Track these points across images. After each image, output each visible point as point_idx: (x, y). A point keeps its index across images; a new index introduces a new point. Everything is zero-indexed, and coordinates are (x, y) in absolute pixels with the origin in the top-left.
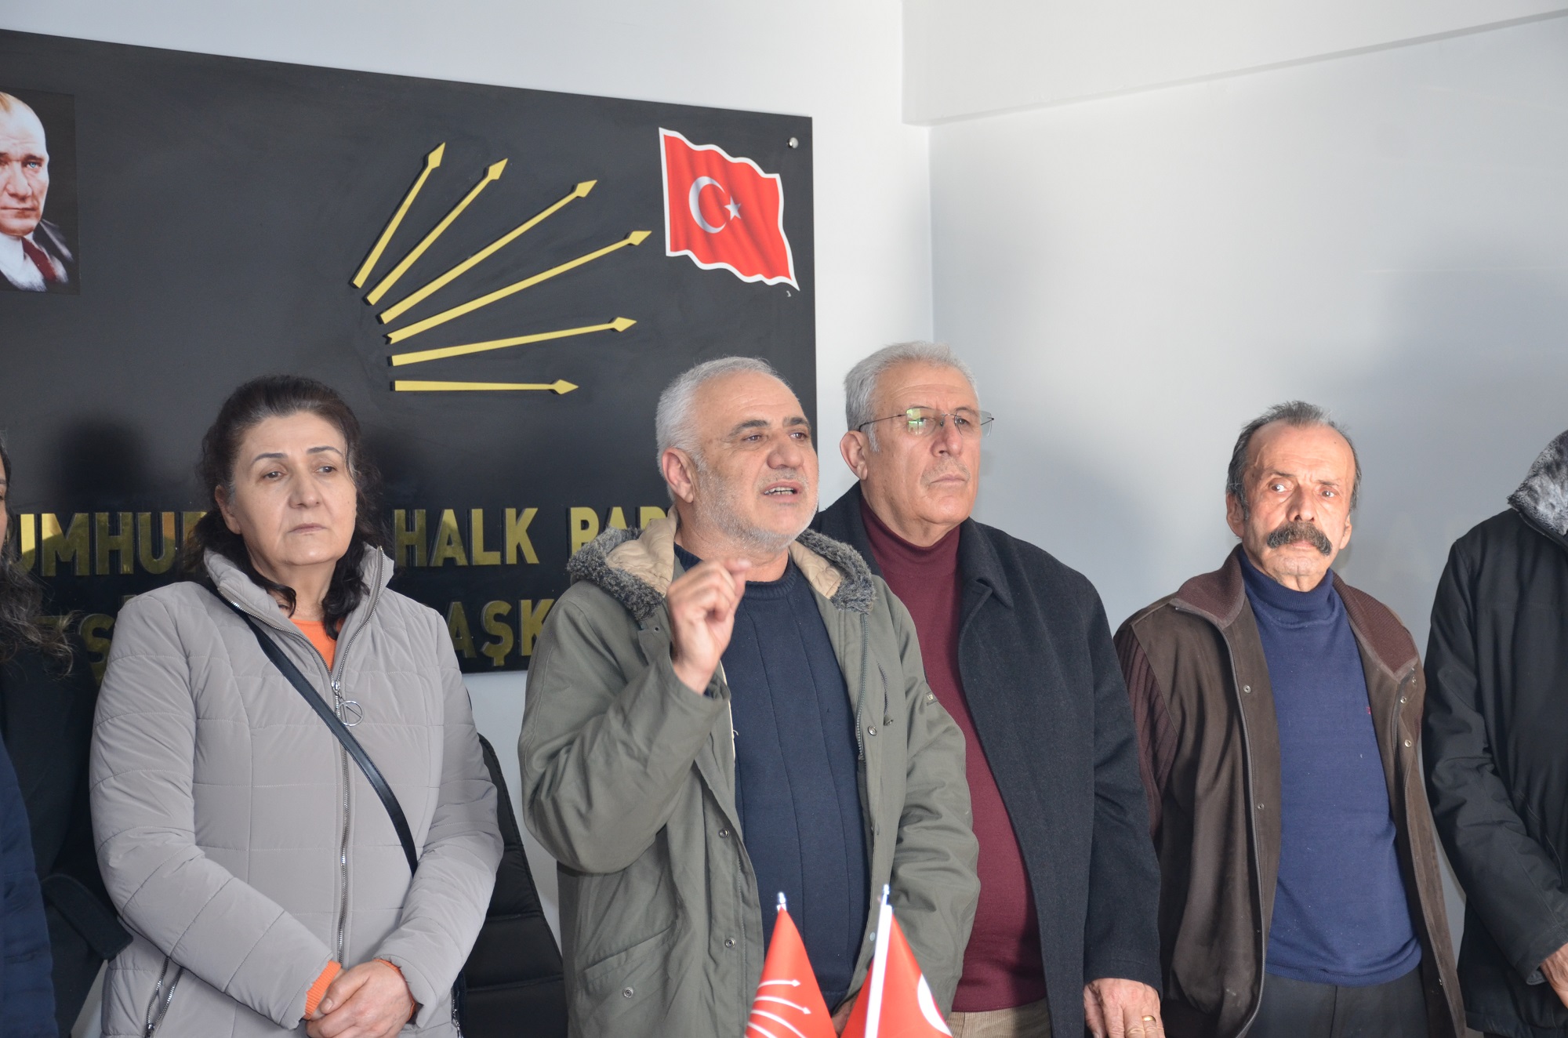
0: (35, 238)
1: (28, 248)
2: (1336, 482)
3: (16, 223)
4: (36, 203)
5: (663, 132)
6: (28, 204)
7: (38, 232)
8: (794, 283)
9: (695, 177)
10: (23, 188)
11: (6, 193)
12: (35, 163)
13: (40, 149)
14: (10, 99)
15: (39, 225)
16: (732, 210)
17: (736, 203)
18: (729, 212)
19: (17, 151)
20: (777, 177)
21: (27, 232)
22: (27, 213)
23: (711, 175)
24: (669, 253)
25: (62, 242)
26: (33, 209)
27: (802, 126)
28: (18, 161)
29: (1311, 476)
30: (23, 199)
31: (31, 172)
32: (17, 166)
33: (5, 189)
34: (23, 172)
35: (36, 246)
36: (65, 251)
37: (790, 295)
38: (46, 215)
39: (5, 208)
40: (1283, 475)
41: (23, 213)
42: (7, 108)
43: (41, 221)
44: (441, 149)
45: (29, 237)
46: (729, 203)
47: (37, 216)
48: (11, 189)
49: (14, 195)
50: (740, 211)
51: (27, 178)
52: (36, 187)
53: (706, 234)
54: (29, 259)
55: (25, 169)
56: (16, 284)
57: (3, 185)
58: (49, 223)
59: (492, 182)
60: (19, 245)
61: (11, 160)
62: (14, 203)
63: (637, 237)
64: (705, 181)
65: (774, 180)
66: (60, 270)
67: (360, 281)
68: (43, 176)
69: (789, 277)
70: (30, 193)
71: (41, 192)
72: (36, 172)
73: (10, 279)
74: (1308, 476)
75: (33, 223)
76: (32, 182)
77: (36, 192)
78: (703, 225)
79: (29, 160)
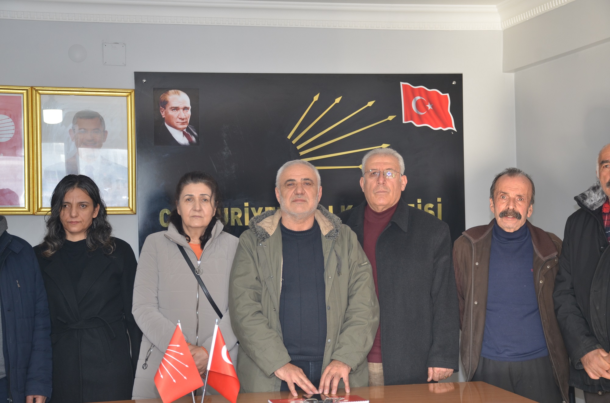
0: (186, 130)
1: (184, 134)
2: (523, 196)
3: (181, 127)
4: (187, 120)
5: (402, 83)
6: (185, 121)
7: (188, 129)
8: (455, 129)
9: (414, 97)
10: (183, 116)
11: (178, 118)
12: (187, 109)
13: (188, 105)
14: (180, 92)
15: (188, 126)
16: (429, 107)
17: (431, 104)
18: (428, 107)
19: (182, 106)
20: (448, 95)
21: (184, 129)
22: (184, 123)
23: (420, 96)
24: (404, 122)
25: (194, 131)
26: (186, 122)
27: (459, 77)
28: (182, 109)
29: (514, 193)
30: (183, 119)
31: (185, 112)
32: (181, 110)
33: (178, 117)
34: (183, 112)
35: (187, 133)
36: (195, 134)
37: (453, 133)
38: (190, 124)
39: (178, 122)
40: (504, 193)
41: (183, 124)
42: (179, 94)
43: (188, 125)
44: (318, 95)
45: (185, 130)
46: (428, 104)
47: (187, 124)
48: (180, 117)
49: (180, 119)
50: (432, 107)
51: (184, 113)
52: (187, 116)
53: (419, 115)
54: (184, 136)
55: (184, 111)
56: (180, 144)
57: (177, 116)
58: (190, 126)
59: (336, 104)
60: (182, 133)
61: (180, 109)
62: (180, 121)
63: (391, 118)
64: (418, 98)
65: (447, 95)
66: (194, 139)
67: (289, 137)
68: (189, 112)
69: (453, 127)
70: (185, 118)
71: (188, 117)
72: (187, 111)
73: (179, 143)
74: (513, 193)
75: (186, 126)
76: (186, 115)
77: (187, 117)
78: (417, 112)
79: (185, 108)
